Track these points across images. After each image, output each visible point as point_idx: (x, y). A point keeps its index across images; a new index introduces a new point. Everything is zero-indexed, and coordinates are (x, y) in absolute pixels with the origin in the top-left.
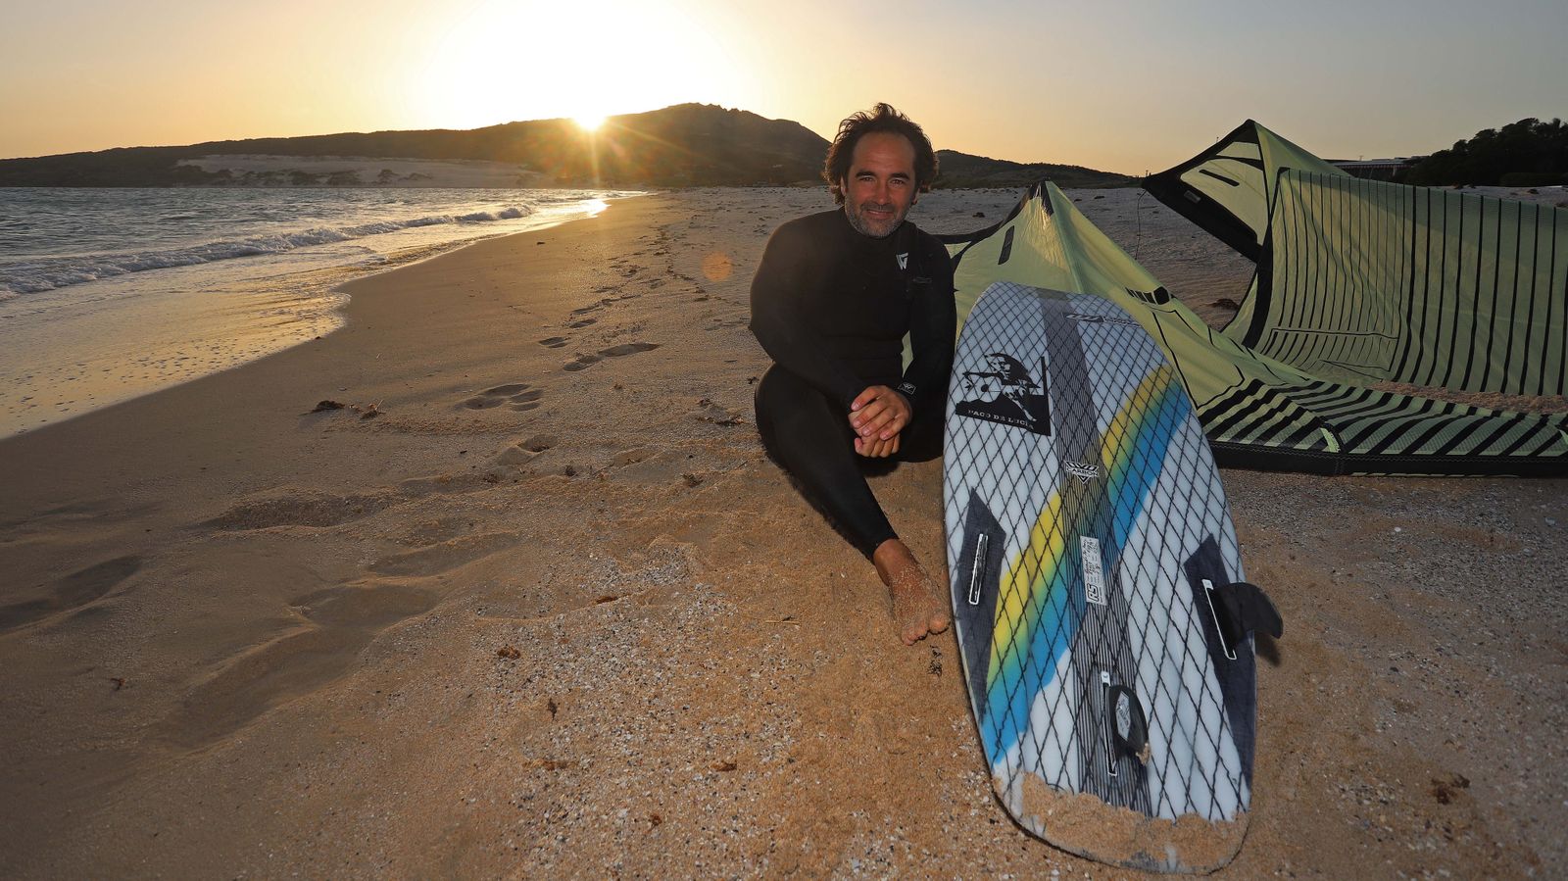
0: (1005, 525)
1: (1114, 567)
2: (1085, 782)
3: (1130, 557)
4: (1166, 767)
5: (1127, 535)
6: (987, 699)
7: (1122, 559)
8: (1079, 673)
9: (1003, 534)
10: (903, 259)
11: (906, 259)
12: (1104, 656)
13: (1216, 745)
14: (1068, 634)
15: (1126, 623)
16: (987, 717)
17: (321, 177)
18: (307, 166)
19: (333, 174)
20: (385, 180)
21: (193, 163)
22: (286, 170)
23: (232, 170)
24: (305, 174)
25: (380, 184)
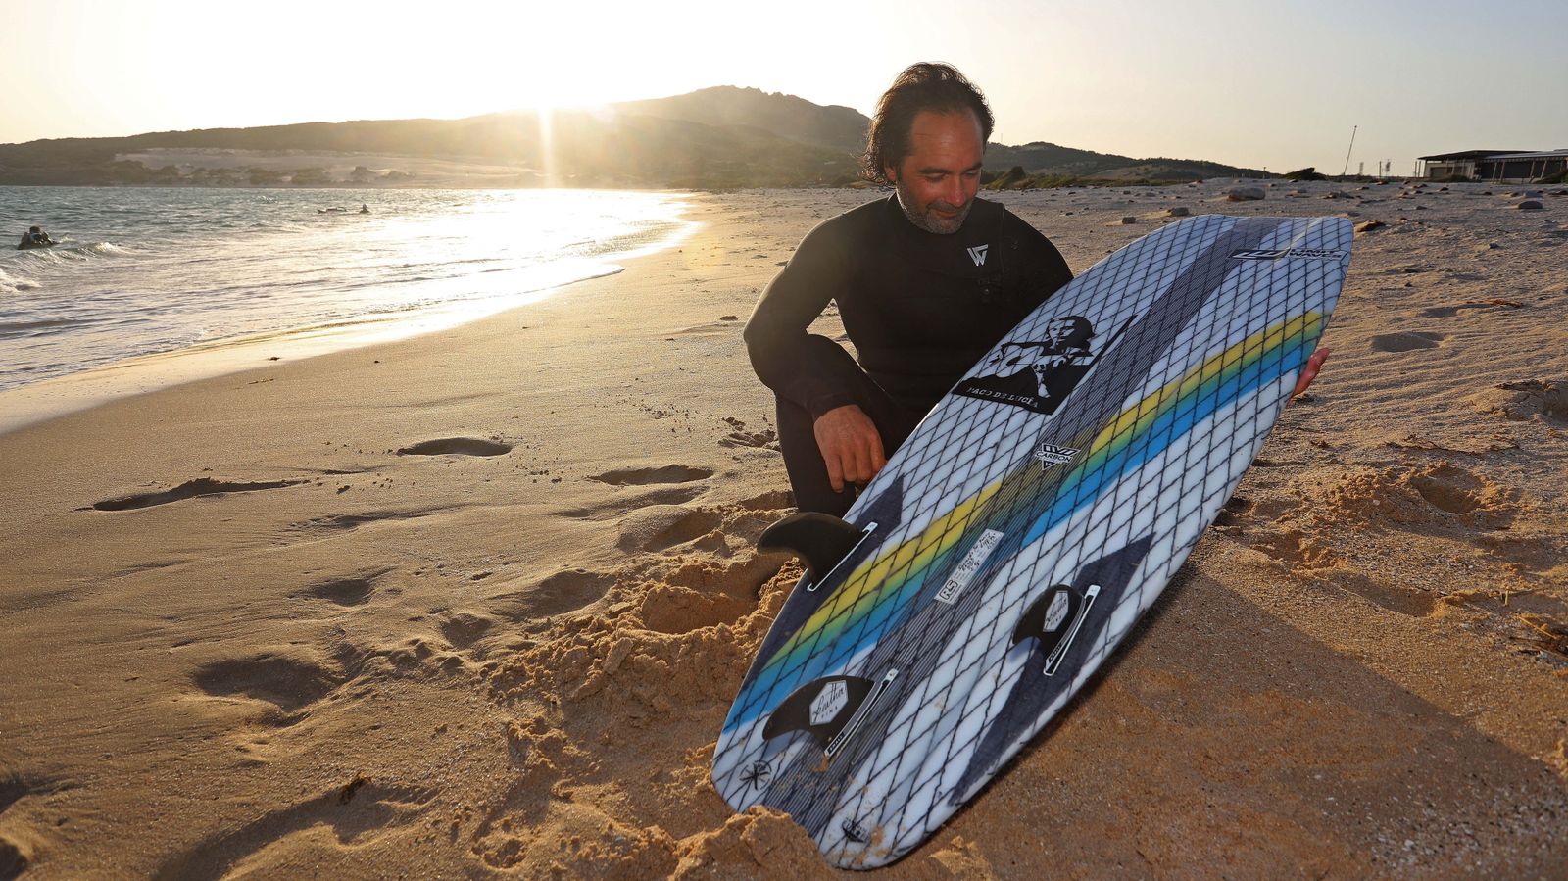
0: (906, 516)
1: (996, 566)
2: (795, 765)
3: (1027, 556)
4: (885, 768)
5: (1047, 529)
6: (756, 678)
7: (1016, 557)
8: (867, 667)
9: (898, 522)
10: (981, 252)
11: (985, 253)
12: (906, 657)
13: (950, 757)
14: (887, 630)
15: (960, 625)
16: (746, 693)
17: (285, 174)
18: (266, 162)
19: (298, 171)
20: (360, 179)
21: (132, 157)
22: (241, 167)
23: (178, 166)
24: (264, 171)
25: (353, 184)
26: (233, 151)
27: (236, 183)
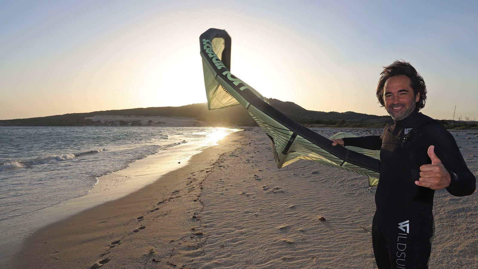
17: (129, 123)
20: (150, 124)
21: (90, 118)
22: (118, 121)
23: (101, 120)
24: (124, 122)
25: (148, 125)
27: (116, 125)
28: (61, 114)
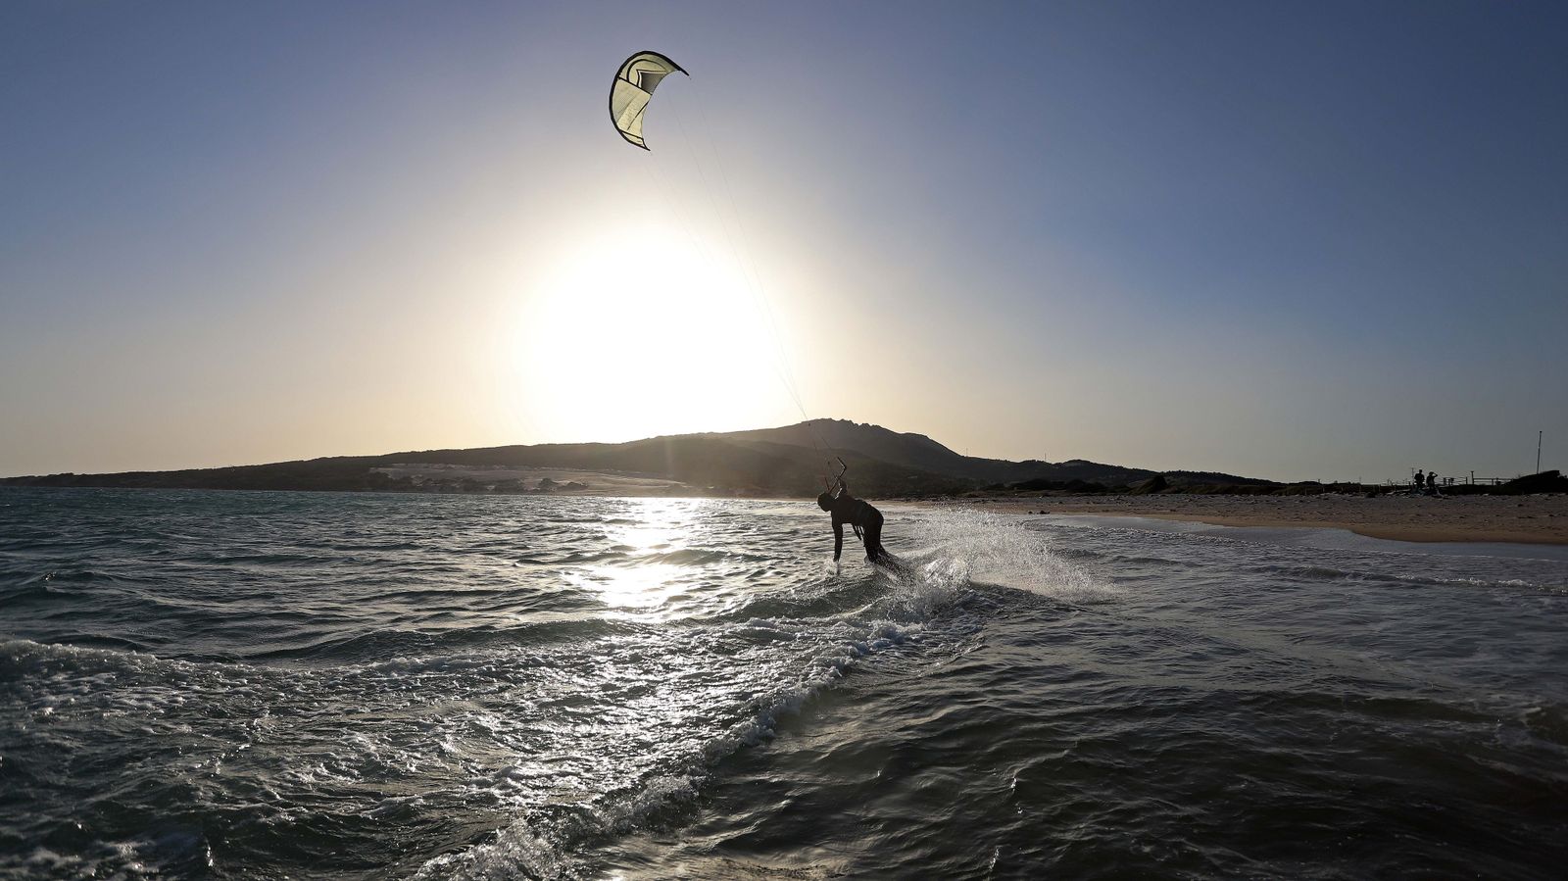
17: (491, 484)
18: (476, 474)
19: (499, 481)
20: (546, 487)
21: (381, 470)
22: (458, 478)
23: (413, 477)
24: (474, 482)
25: (541, 491)
26: (453, 466)
27: (453, 490)
28: (306, 459)
